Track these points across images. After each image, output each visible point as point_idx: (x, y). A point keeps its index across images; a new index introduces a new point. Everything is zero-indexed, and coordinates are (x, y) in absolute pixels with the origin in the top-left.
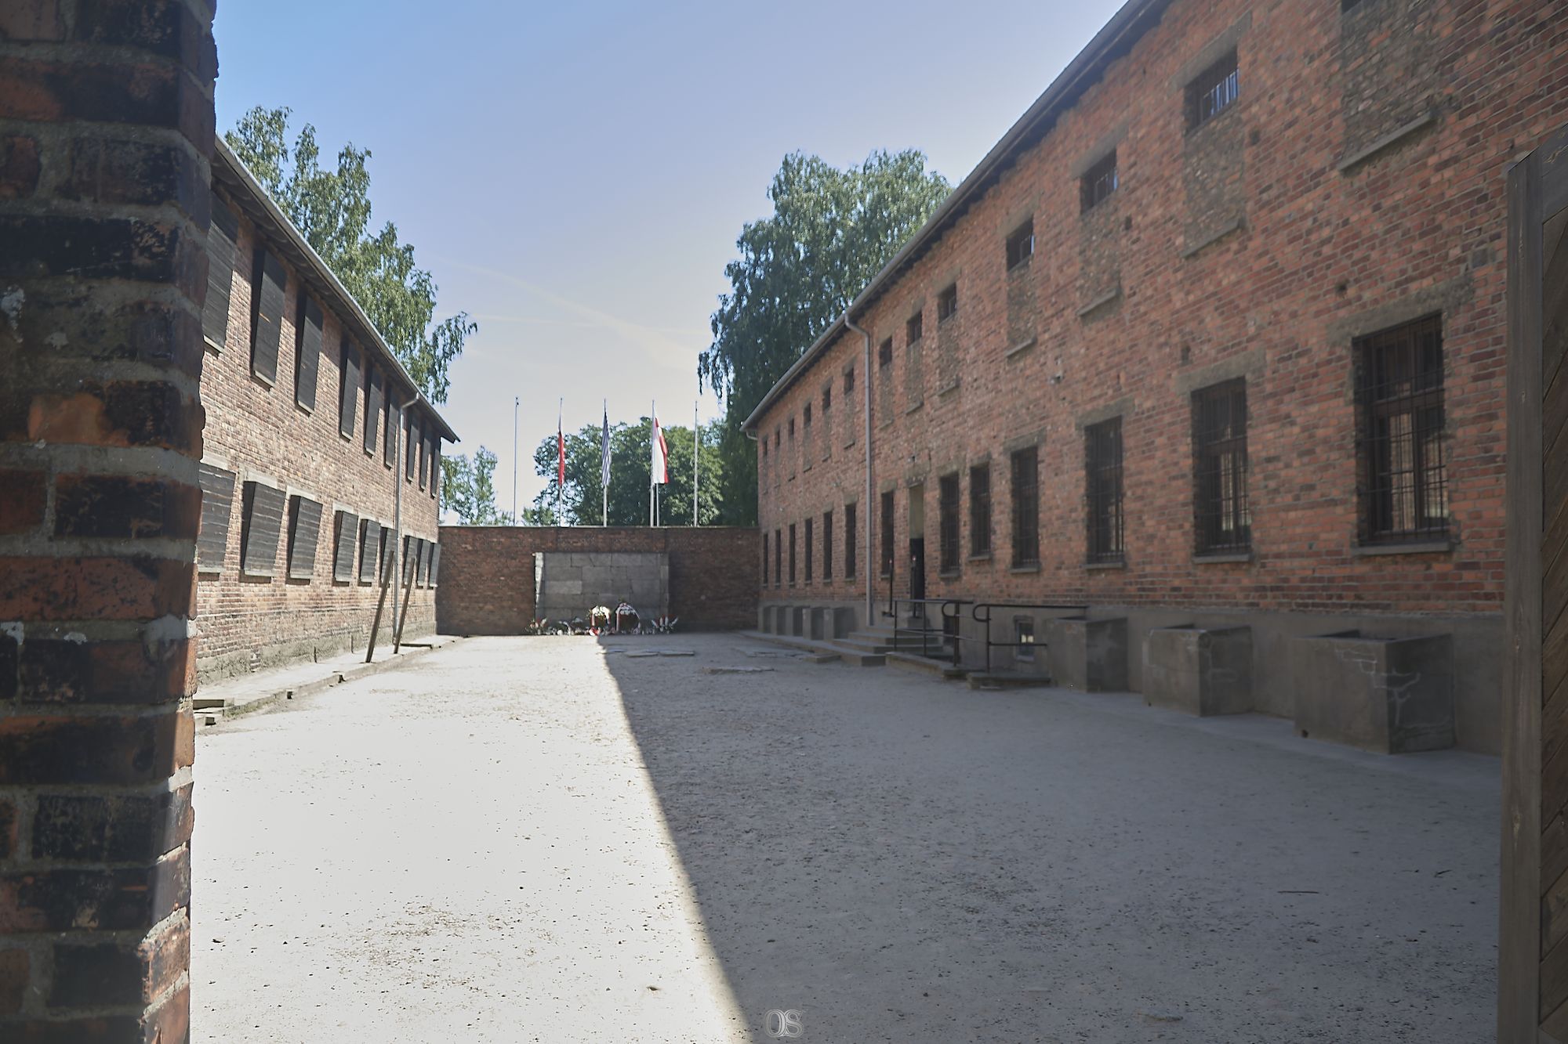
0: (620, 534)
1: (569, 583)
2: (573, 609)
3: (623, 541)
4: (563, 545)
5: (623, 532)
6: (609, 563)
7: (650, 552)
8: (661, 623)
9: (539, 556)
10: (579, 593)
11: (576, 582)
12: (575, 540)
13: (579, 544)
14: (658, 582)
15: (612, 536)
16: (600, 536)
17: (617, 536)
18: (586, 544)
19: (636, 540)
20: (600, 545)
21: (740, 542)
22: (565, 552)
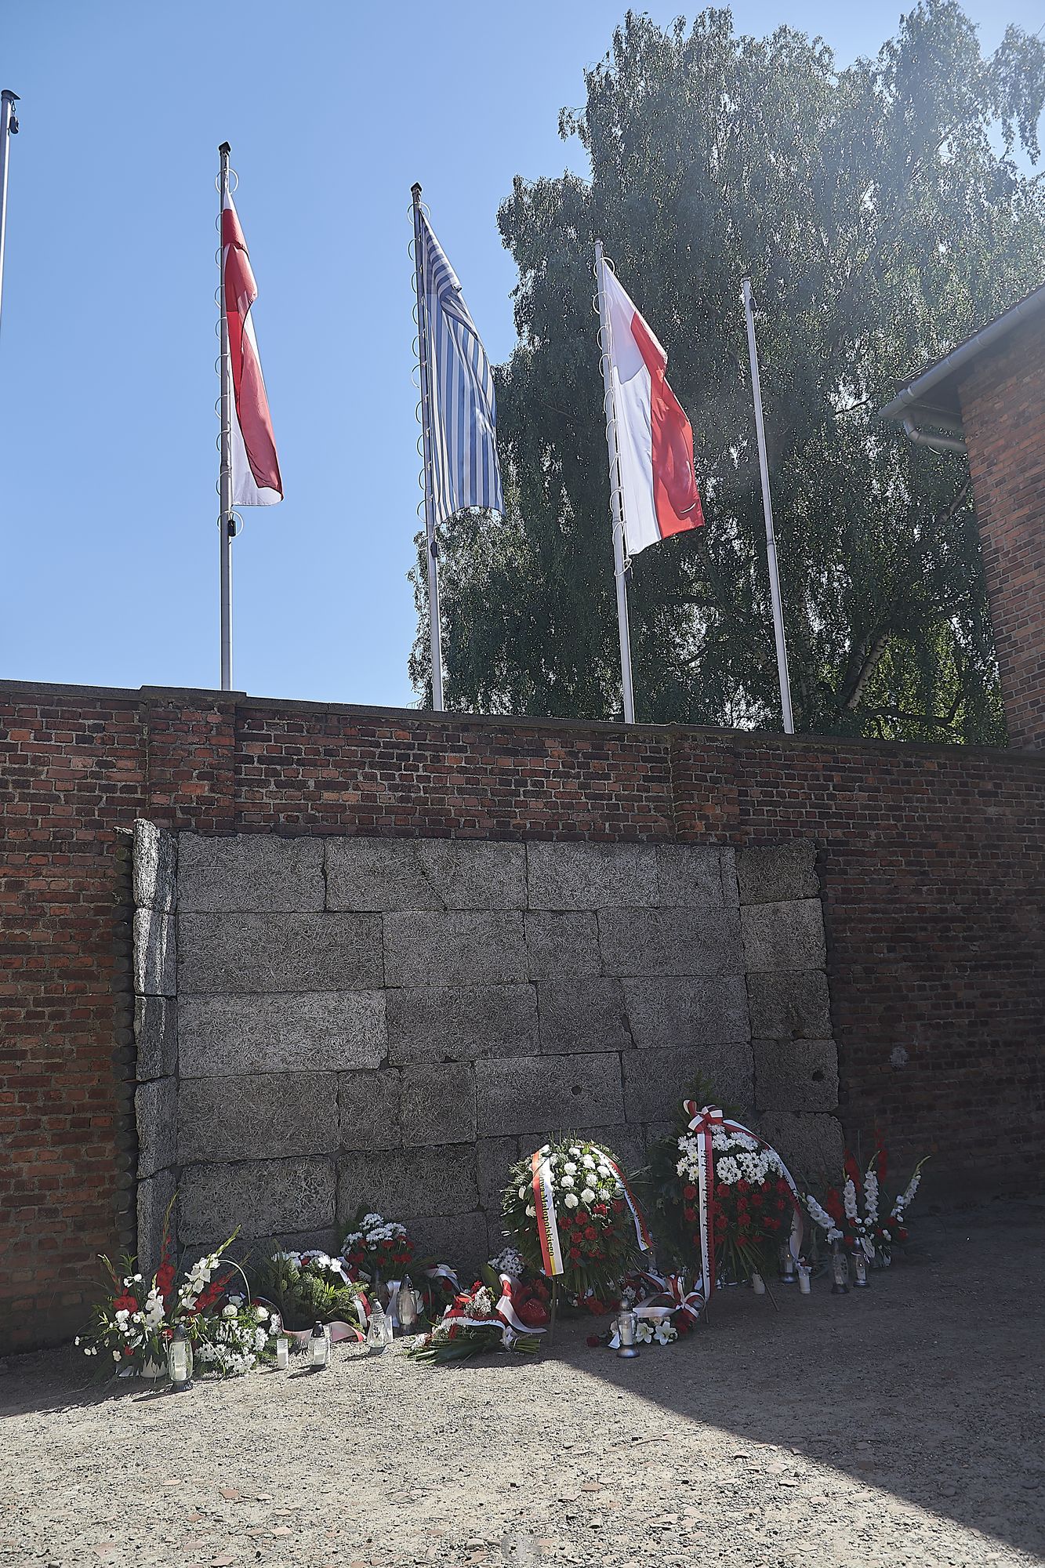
0: (540, 752)
1: (314, 1006)
2: (342, 1159)
3: (555, 787)
4: (269, 797)
5: (553, 746)
6: (514, 893)
7: (684, 839)
8: (851, 1208)
9: (148, 834)
10: (373, 1062)
11: (353, 1000)
12: (331, 773)
13: (351, 797)
14: (735, 982)
15: (508, 763)
16: (450, 759)
17: (530, 763)
18: (386, 797)
19: (608, 786)
20: (453, 802)
21: (992, 811)
22: (286, 830)
